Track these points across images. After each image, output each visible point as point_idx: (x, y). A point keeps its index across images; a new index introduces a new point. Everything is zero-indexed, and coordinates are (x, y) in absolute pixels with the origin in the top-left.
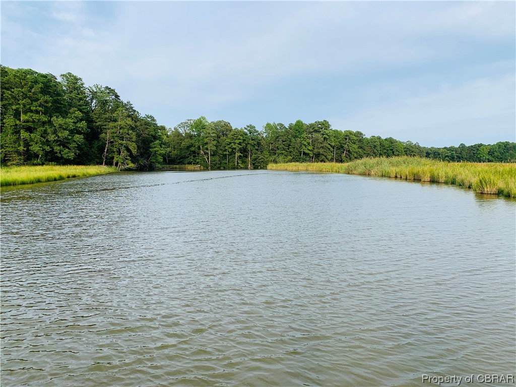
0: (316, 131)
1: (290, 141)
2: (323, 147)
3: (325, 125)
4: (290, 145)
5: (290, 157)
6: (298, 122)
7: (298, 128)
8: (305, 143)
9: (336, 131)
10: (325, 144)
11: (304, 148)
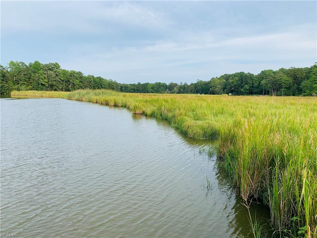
0: (50, 69)
1: (30, 75)
2: (55, 81)
3: (57, 66)
4: (31, 78)
5: (30, 87)
6: (36, 62)
7: (36, 67)
8: (42, 77)
9: (64, 71)
10: (57, 79)
11: (41, 80)
